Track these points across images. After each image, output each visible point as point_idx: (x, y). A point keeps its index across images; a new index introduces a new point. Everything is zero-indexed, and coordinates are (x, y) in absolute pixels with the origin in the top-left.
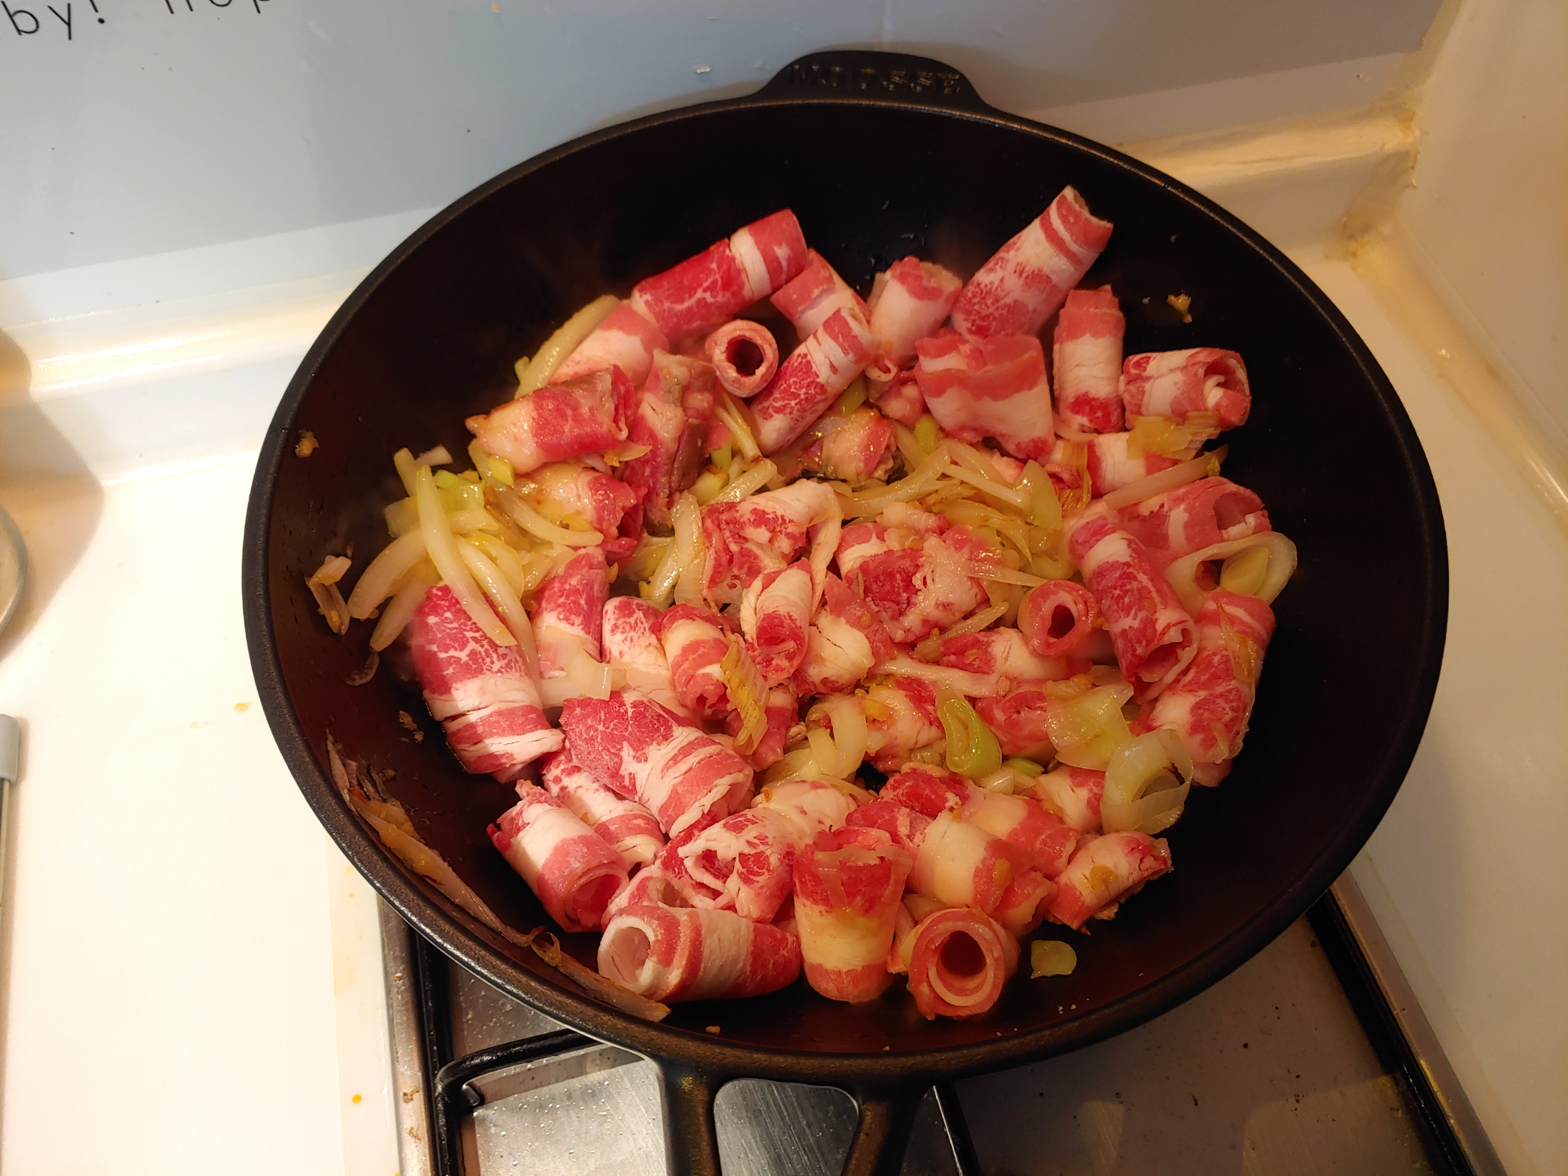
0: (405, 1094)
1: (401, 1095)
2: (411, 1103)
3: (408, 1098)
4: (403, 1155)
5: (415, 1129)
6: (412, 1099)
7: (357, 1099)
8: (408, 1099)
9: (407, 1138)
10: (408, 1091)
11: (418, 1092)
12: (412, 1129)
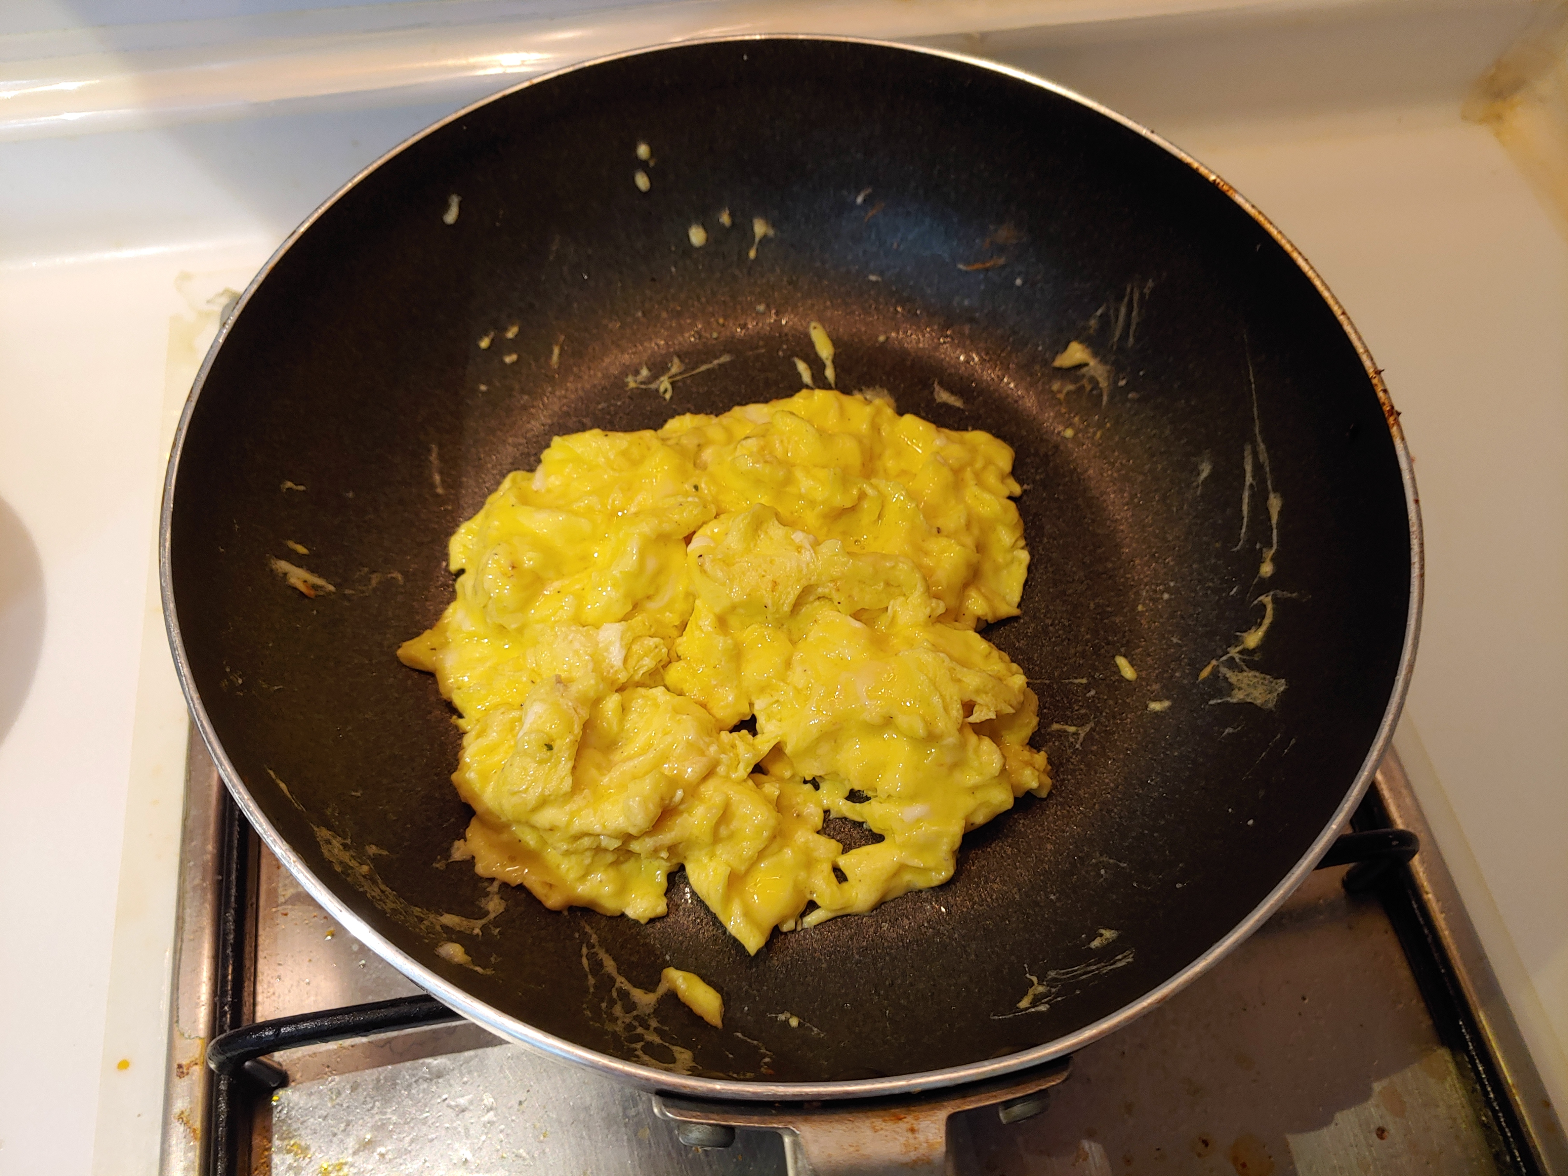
0: (180, 1066)
1: (176, 1066)
2: (186, 1078)
3: (182, 1071)
4: (166, 1146)
5: (186, 1114)
6: (188, 1074)
7: (124, 1065)
8: (182, 1073)
9: (173, 1125)
10: (184, 1062)
11: (196, 1064)
12: (182, 1113)
